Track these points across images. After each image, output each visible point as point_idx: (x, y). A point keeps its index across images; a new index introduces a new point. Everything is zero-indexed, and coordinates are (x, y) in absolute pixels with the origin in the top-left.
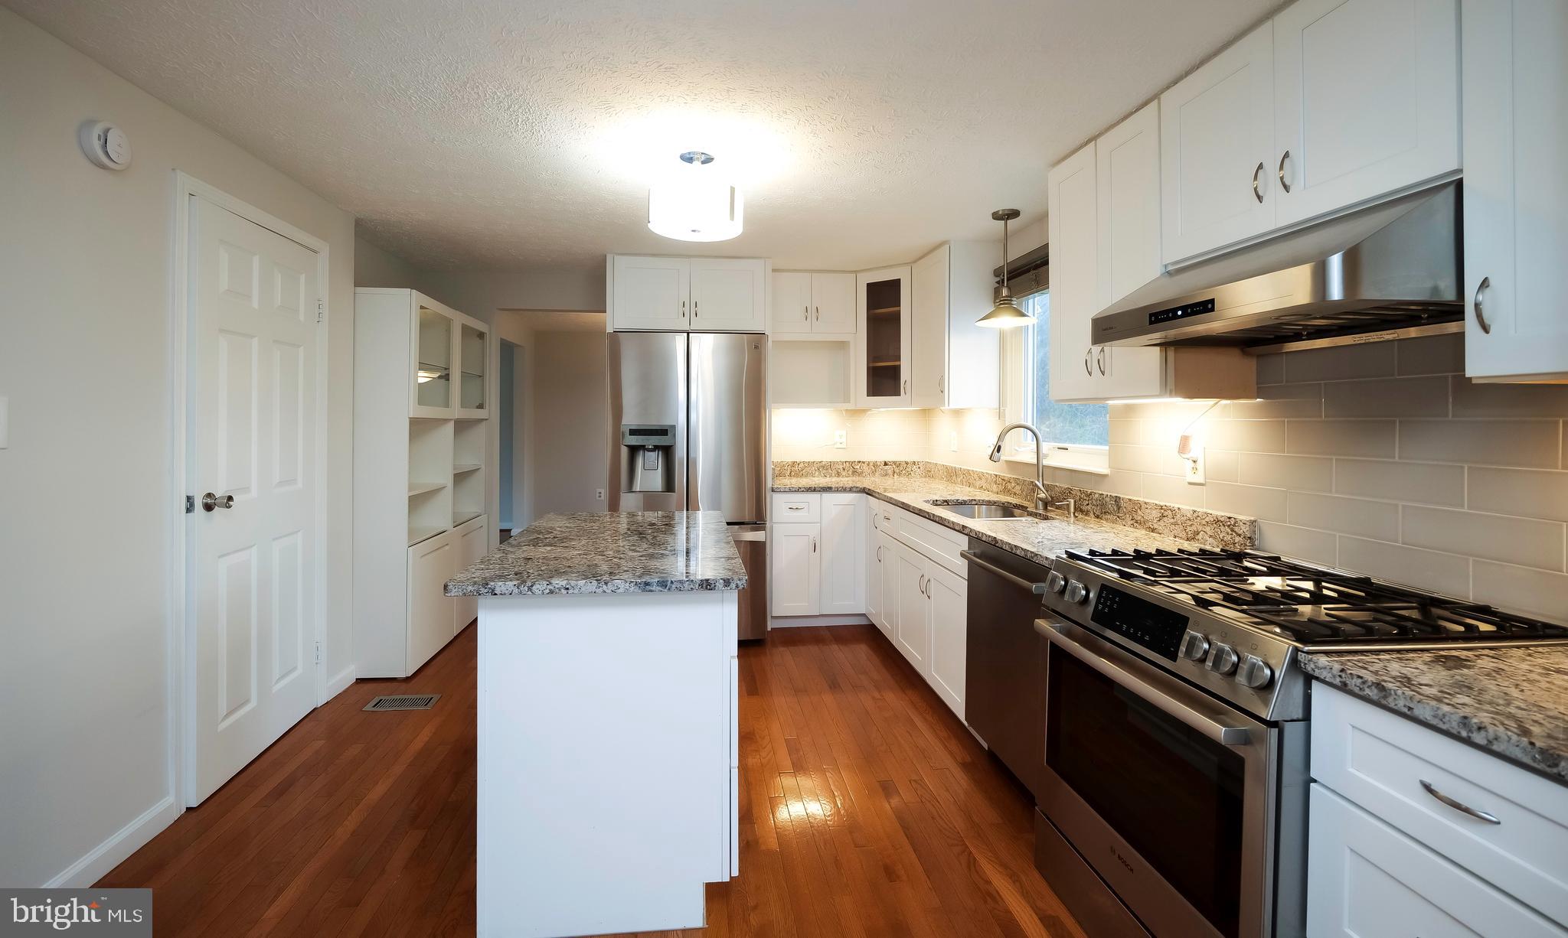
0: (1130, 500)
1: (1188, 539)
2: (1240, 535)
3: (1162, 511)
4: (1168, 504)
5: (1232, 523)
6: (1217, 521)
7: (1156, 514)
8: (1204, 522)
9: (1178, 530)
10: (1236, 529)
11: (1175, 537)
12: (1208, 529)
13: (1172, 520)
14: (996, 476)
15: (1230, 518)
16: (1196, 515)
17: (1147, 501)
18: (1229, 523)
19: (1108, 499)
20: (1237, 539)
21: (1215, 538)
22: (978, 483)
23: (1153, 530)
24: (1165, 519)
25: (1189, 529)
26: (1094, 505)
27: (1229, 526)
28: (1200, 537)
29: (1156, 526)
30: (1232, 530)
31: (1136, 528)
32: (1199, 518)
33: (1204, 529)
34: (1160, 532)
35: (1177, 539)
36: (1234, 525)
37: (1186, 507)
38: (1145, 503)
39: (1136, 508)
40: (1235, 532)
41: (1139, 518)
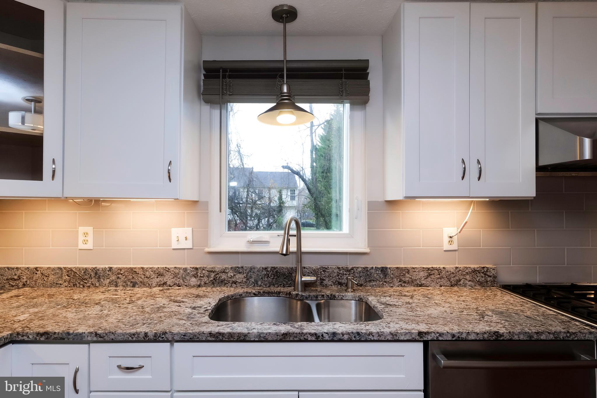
0: (397, 268)
1: (452, 286)
2: (490, 276)
3: (429, 271)
4: (434, 266)
5: (485, 270)
6: (474, 271)
7: (422, 274)
8: (464, 273)
9: (444, 281)
10: (488, 273)
11: (441, 286)
12: (468, 277)
13: (438, 276)
14: (197, 269)
15: (483, 268)
16: (458, 270)
17: (414, 266)
18: (483, 271)
19: (373, 271)
20: (489, 279)
21: (473, 281)
22: (155, 281)
23: (421, 285)
24: (432, 276)
25: (452, 279)
26: (356, 277)
27: (483, 273)
28: (462, 282)
29: (423, 282)
30: (485, 275)
31: (404, 286)
32: (461, 271)
33: (464, 277)
34: (428, 285)
35: (443, 288)
36: (487, 271)
37: (450, 267)
38: (413, 268)
39: (404, 273)
40: (488, 275)
41: (407, 279)
